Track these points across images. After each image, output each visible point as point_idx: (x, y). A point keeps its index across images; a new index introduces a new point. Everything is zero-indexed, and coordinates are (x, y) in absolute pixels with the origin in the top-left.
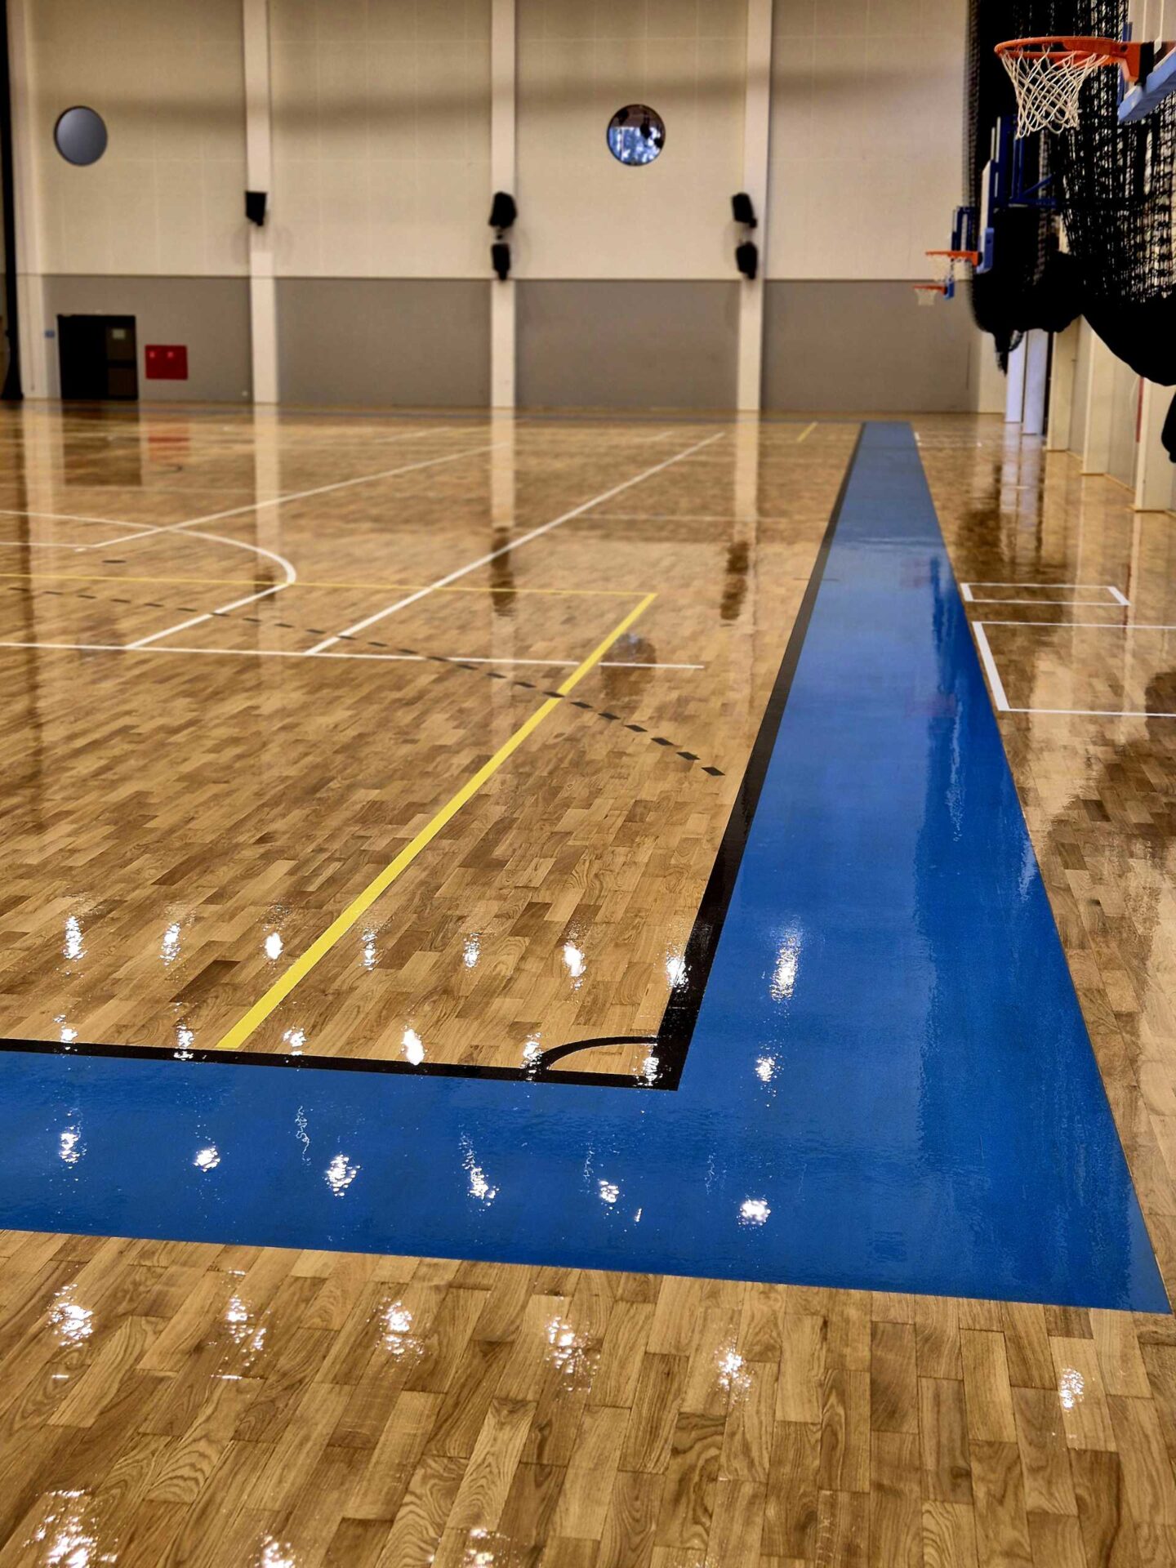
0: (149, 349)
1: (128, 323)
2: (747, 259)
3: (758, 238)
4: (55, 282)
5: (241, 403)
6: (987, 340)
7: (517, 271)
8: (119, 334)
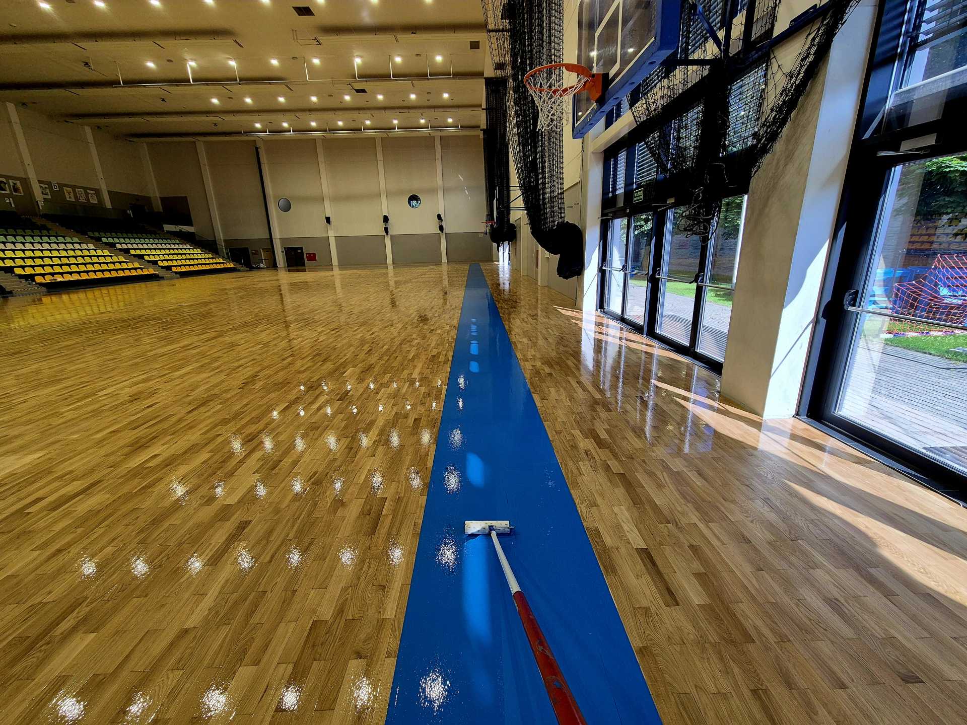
0: (307, 254)
1: (301, 248)
2: (441, 228)
3: (443, 225)
4: (283, 240)
5: (329, 266)
6: (495, 245)
7: (390, 233)
8: (299, 251)
